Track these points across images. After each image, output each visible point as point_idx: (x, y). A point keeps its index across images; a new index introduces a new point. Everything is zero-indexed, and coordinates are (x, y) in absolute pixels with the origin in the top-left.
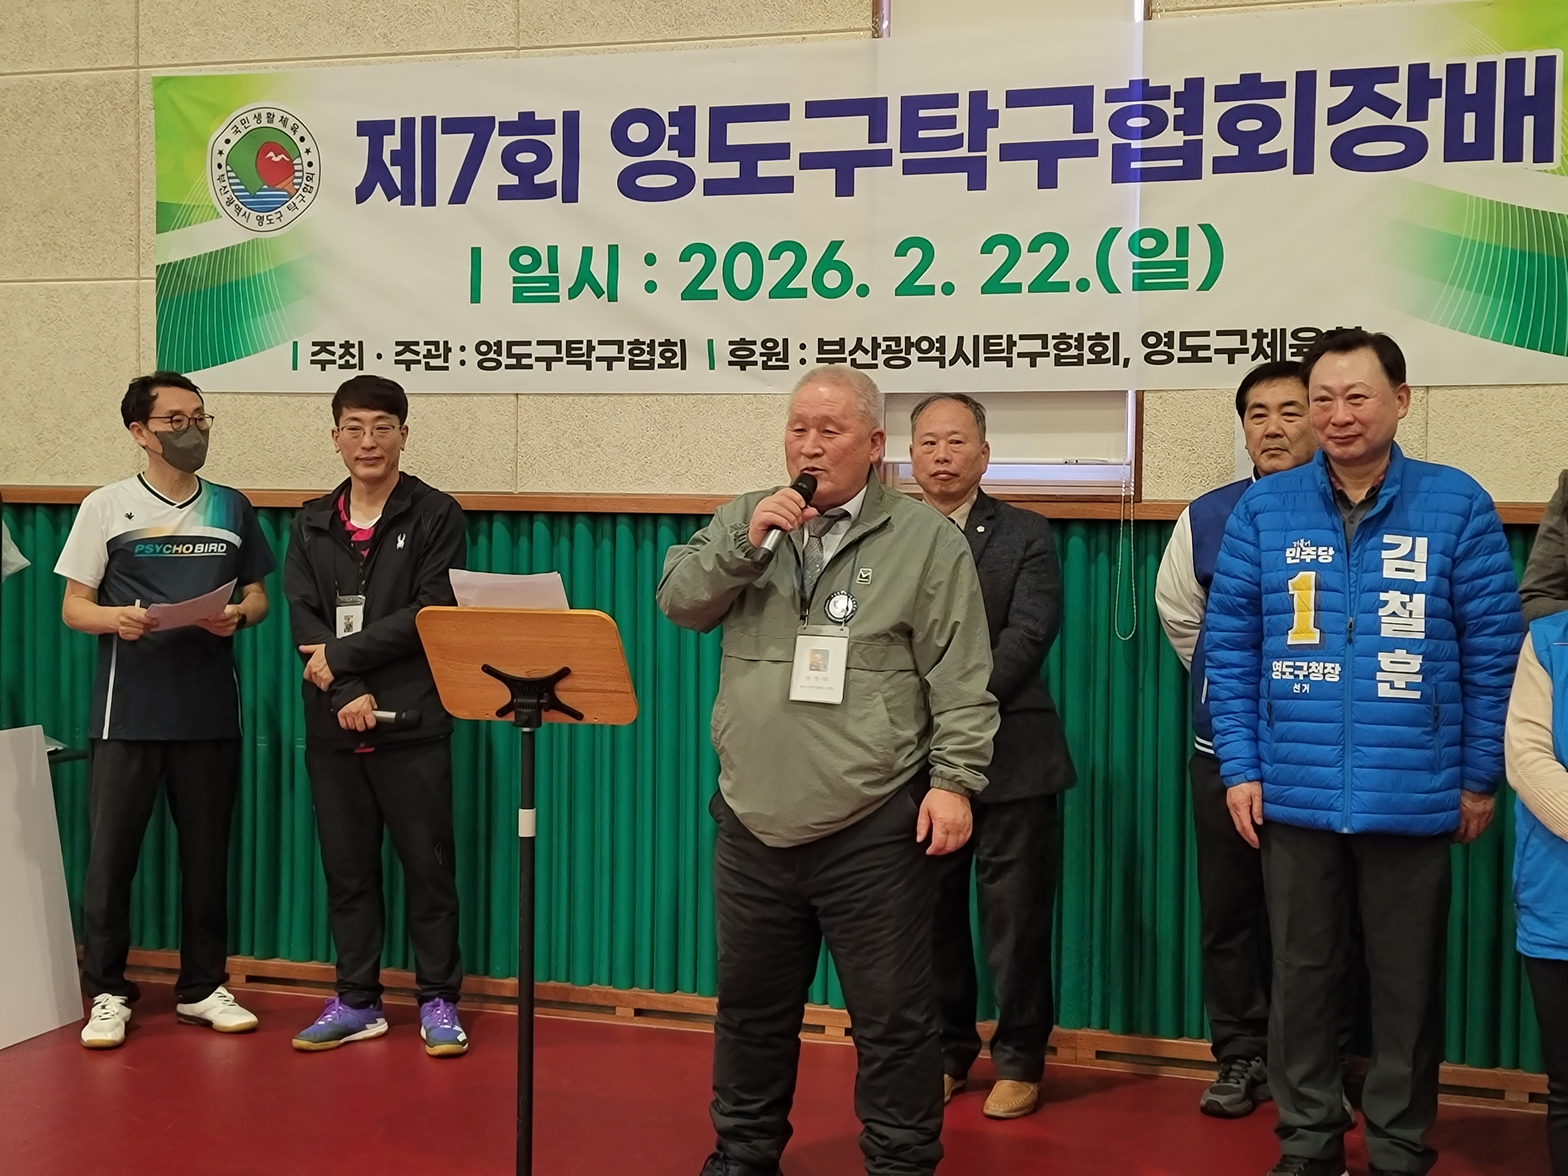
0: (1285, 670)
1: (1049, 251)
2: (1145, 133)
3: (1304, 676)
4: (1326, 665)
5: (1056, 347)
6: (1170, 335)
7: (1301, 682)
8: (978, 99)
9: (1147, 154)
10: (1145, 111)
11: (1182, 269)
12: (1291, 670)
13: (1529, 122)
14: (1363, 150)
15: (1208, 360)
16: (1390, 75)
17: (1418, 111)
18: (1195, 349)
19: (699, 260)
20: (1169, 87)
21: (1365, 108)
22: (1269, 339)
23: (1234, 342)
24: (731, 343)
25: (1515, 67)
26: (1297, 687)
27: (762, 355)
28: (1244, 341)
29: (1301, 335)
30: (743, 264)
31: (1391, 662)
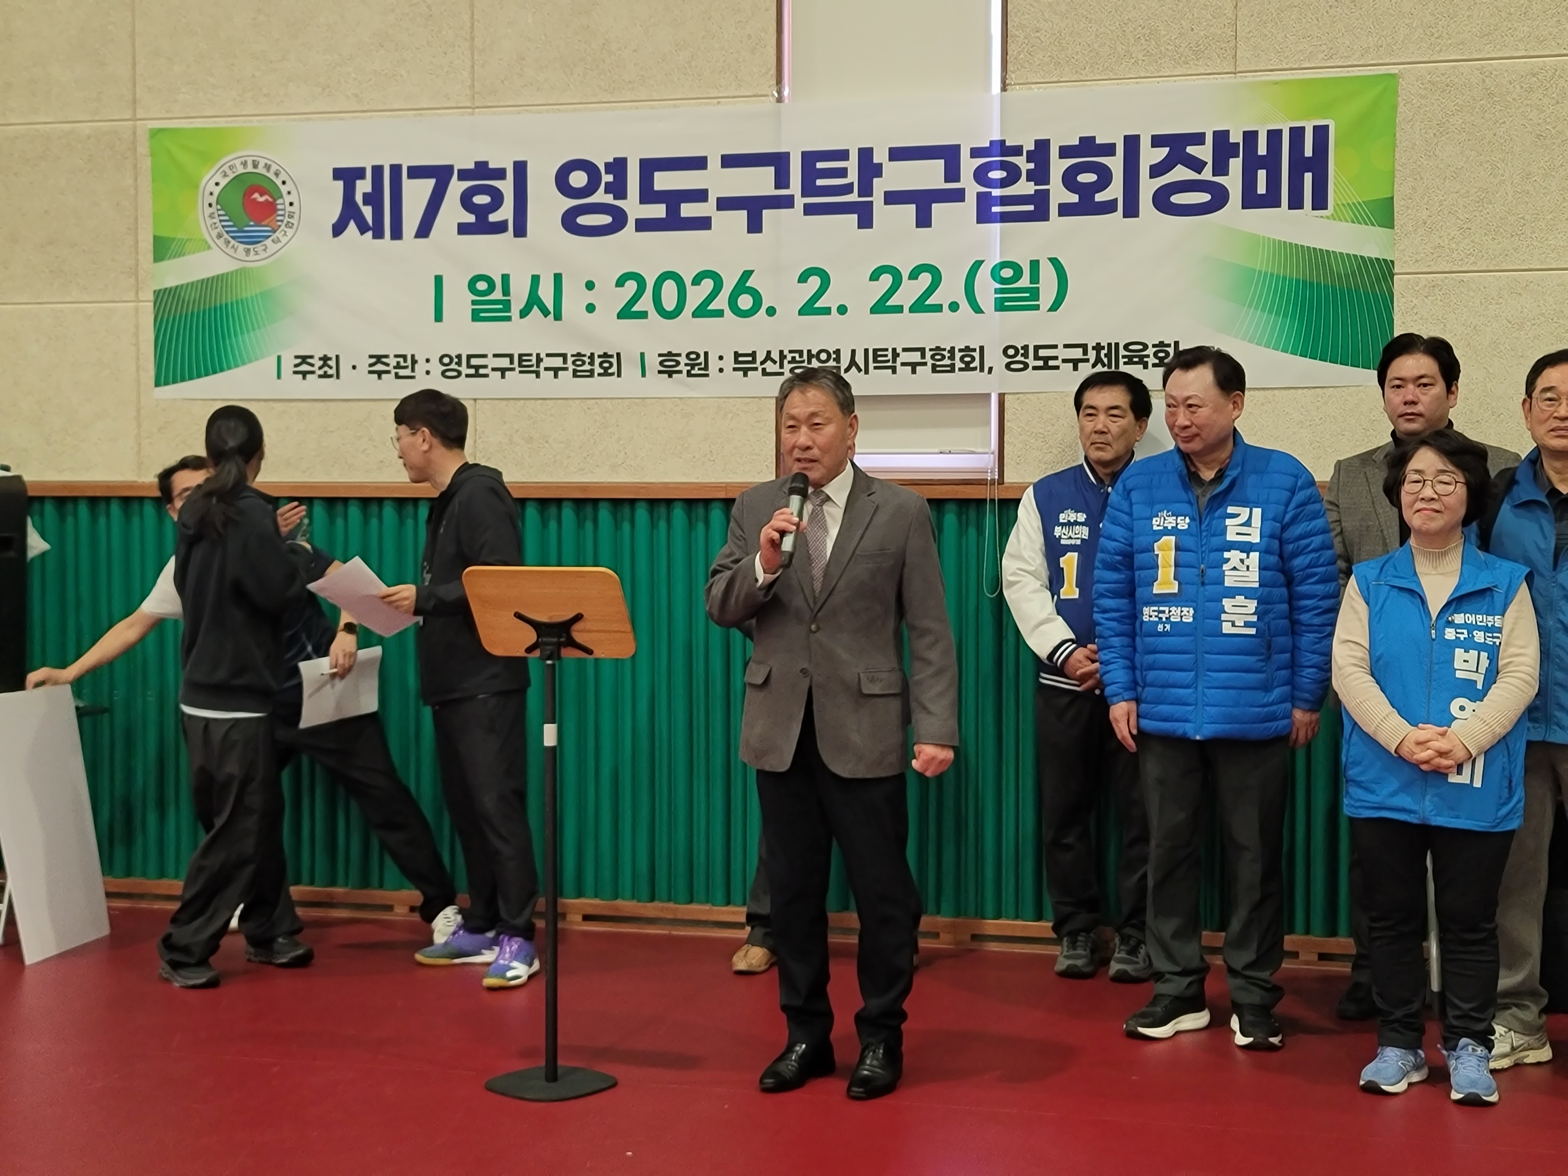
0: (1152, 613)
1: (926, 279)
2: (1003, 183)
3: (1166, 618)
4: (1183, 609)
5: (932, 357)
6: (1026, 348)
7: (1164, 623)
8: (865, 154)
9: (1005, 200)
10: (1003, 166)
11: (1035, 294)
12: (1156, 614)
13: (1308, 177)
14: (1178, 199)
15: (1057, 368)
16: (1198, 139)
17: (1221, 168)
18: (1046, 359)
19: (631, 286)
20: (1022, 146)
21: (1179, 165)
22: (1105, 351)
23: (1078, 353)
24: (660, 355)
25: (1297, 134)
26: (1160, 627)
27: (686, 365)
28: (1085, 352)
29: (1131, 347)
30: (669, 289)
31: (1233, 606)
